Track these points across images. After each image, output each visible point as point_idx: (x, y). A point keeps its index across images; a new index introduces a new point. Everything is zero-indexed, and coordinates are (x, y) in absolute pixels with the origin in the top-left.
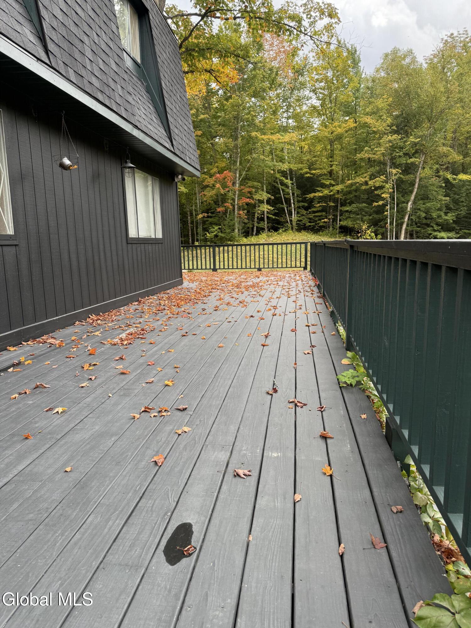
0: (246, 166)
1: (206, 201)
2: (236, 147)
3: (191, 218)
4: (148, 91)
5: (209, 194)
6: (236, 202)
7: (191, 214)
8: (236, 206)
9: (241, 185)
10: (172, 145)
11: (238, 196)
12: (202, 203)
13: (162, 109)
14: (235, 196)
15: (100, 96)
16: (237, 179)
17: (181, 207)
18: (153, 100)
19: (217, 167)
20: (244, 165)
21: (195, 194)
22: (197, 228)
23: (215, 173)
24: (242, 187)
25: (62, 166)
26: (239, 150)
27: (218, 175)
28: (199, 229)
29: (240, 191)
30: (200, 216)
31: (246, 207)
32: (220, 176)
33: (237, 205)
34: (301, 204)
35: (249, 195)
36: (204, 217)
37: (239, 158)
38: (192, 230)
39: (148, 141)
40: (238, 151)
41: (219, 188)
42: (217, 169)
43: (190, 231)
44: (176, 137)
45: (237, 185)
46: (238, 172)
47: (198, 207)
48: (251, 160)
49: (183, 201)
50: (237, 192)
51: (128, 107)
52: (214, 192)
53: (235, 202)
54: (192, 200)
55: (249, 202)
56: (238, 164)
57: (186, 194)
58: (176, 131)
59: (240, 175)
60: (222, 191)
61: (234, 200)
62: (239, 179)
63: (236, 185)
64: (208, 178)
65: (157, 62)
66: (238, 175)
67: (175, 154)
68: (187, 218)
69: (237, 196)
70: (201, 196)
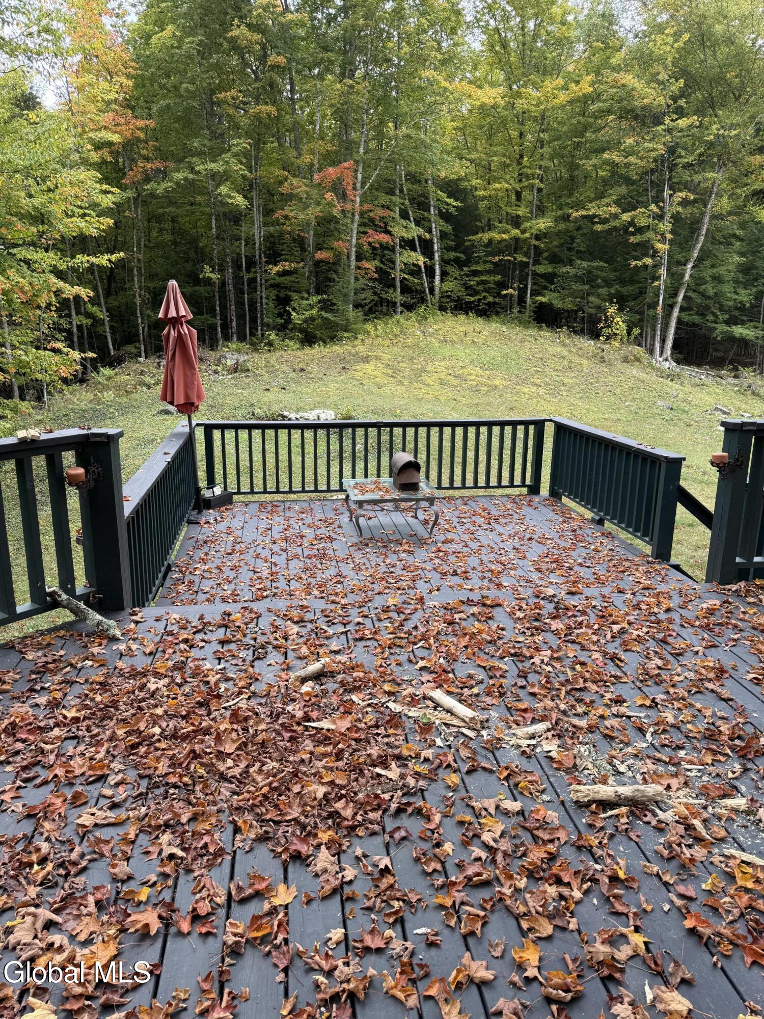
6: (354, 241)
8: (354, 249)
14: (353, 226)
33: (356, 246)
34: (452, 255)
35: (382, 225)
45: (358, 199)
47: (258, 246)
50: (357, 216)
53: (351, 241)
56: (361, 149)
66: (360, 177)
69: (356, 225)
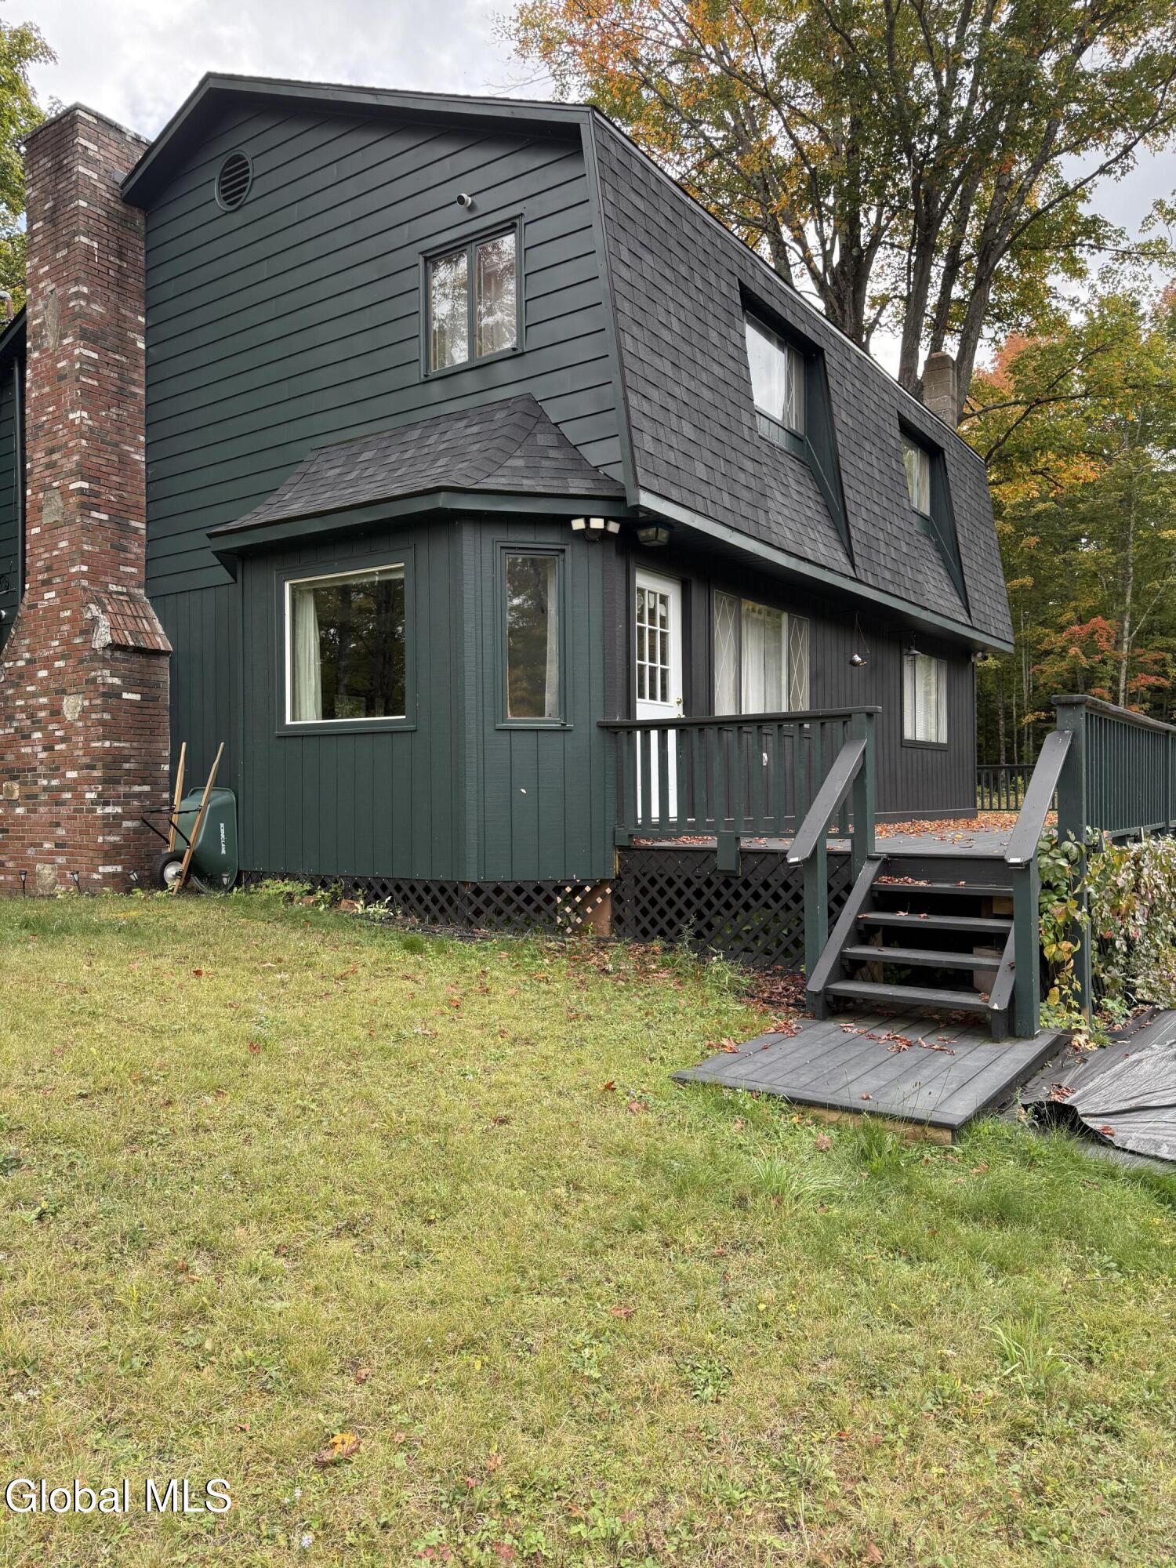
0: (1149, 602)
1: (1046, 684)
2: (1124, 563)
3: (1006, 724)
4: (939, 548)
5: (1052, 669)
6: (1122, 686)
7: (1008, 715)
8: (1122, 694)
9: (1135, 645)
10: (970, 617)
11: (1127, 672)
12: (1035, 688)
13: (956, 569)
14: (1119, 672)
15: (891, 589)
16: (1126, 633)
17: (983, 698)
18: (945, 560)
19: (1075, 610)
20: (1143, 600)
21: (1020, 669)
22: (1020, 745)
23: (1070, 623)
24: (1138, 651)
25: (853, 663)
26: (1131, 570)
27: (1076, 628)
28: (1024, 748)
29: (1131, 659)
30: (1030, 718)
31: (1148, 695)
32: (1082, 629)
33: (1125, 690)
35: (1157, 668)
36: (1039, 720)
37: (1130, 587)
38: (1009, 750)
39: (938, 621)
40: (1128, 573)
41: (1075, 656)
42: (1073, 613)
43: (1003, 753)
44: (976, 605)
45: (1125, 647)
46: (1128, 618)
47: (1025, 697)
48: (1162, 590)
49: (990, 686)
50: (1125, 663)
51: (917, 587)
52: (1064, 664)
53: (1118, 686)
54: (1011, 682)
55: (1157, 683)
56: (1128, 600)
57: (996, 670)
58: (976, 595)
59: (1133, 625)
60: (1085, 663)
61: (1115, 681)
62: (1130, 633)
63: (1122, 648)
64: (1052, 634)
65: (951, 512)
66: (1127, 625)
67: (973, 628)
68: (997, 723)
69: (1123, 671)
70: (1034, 673)
